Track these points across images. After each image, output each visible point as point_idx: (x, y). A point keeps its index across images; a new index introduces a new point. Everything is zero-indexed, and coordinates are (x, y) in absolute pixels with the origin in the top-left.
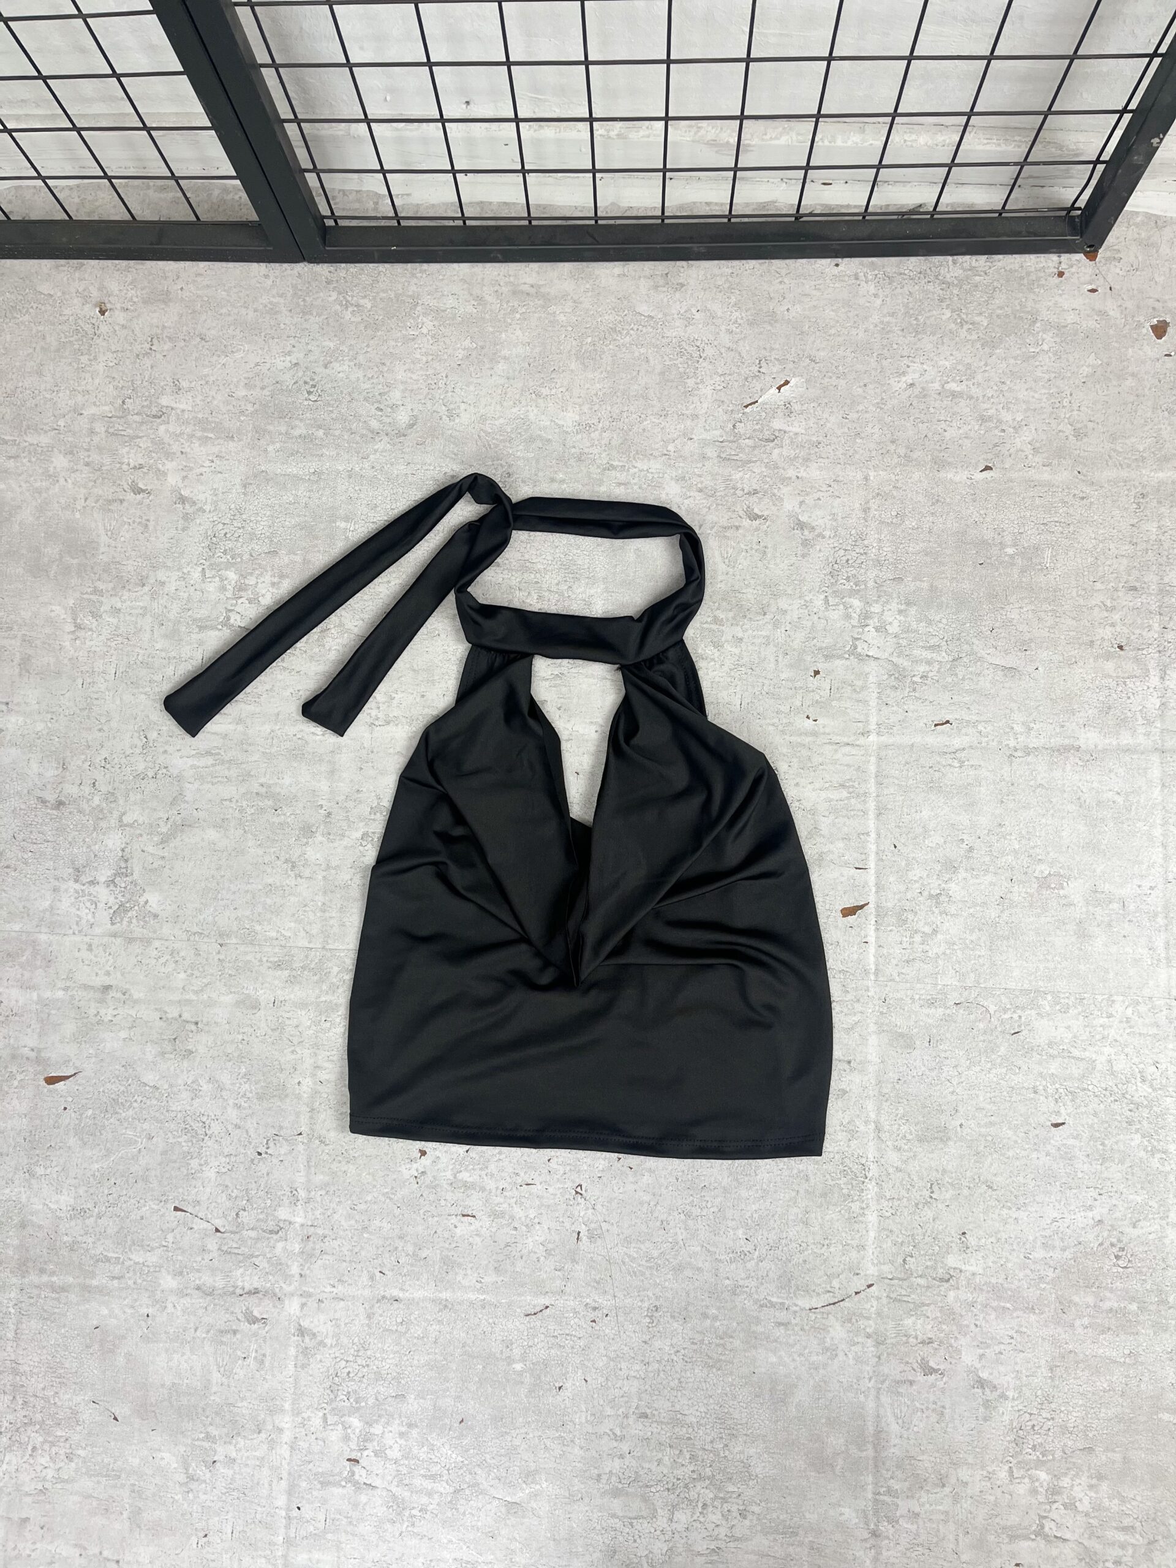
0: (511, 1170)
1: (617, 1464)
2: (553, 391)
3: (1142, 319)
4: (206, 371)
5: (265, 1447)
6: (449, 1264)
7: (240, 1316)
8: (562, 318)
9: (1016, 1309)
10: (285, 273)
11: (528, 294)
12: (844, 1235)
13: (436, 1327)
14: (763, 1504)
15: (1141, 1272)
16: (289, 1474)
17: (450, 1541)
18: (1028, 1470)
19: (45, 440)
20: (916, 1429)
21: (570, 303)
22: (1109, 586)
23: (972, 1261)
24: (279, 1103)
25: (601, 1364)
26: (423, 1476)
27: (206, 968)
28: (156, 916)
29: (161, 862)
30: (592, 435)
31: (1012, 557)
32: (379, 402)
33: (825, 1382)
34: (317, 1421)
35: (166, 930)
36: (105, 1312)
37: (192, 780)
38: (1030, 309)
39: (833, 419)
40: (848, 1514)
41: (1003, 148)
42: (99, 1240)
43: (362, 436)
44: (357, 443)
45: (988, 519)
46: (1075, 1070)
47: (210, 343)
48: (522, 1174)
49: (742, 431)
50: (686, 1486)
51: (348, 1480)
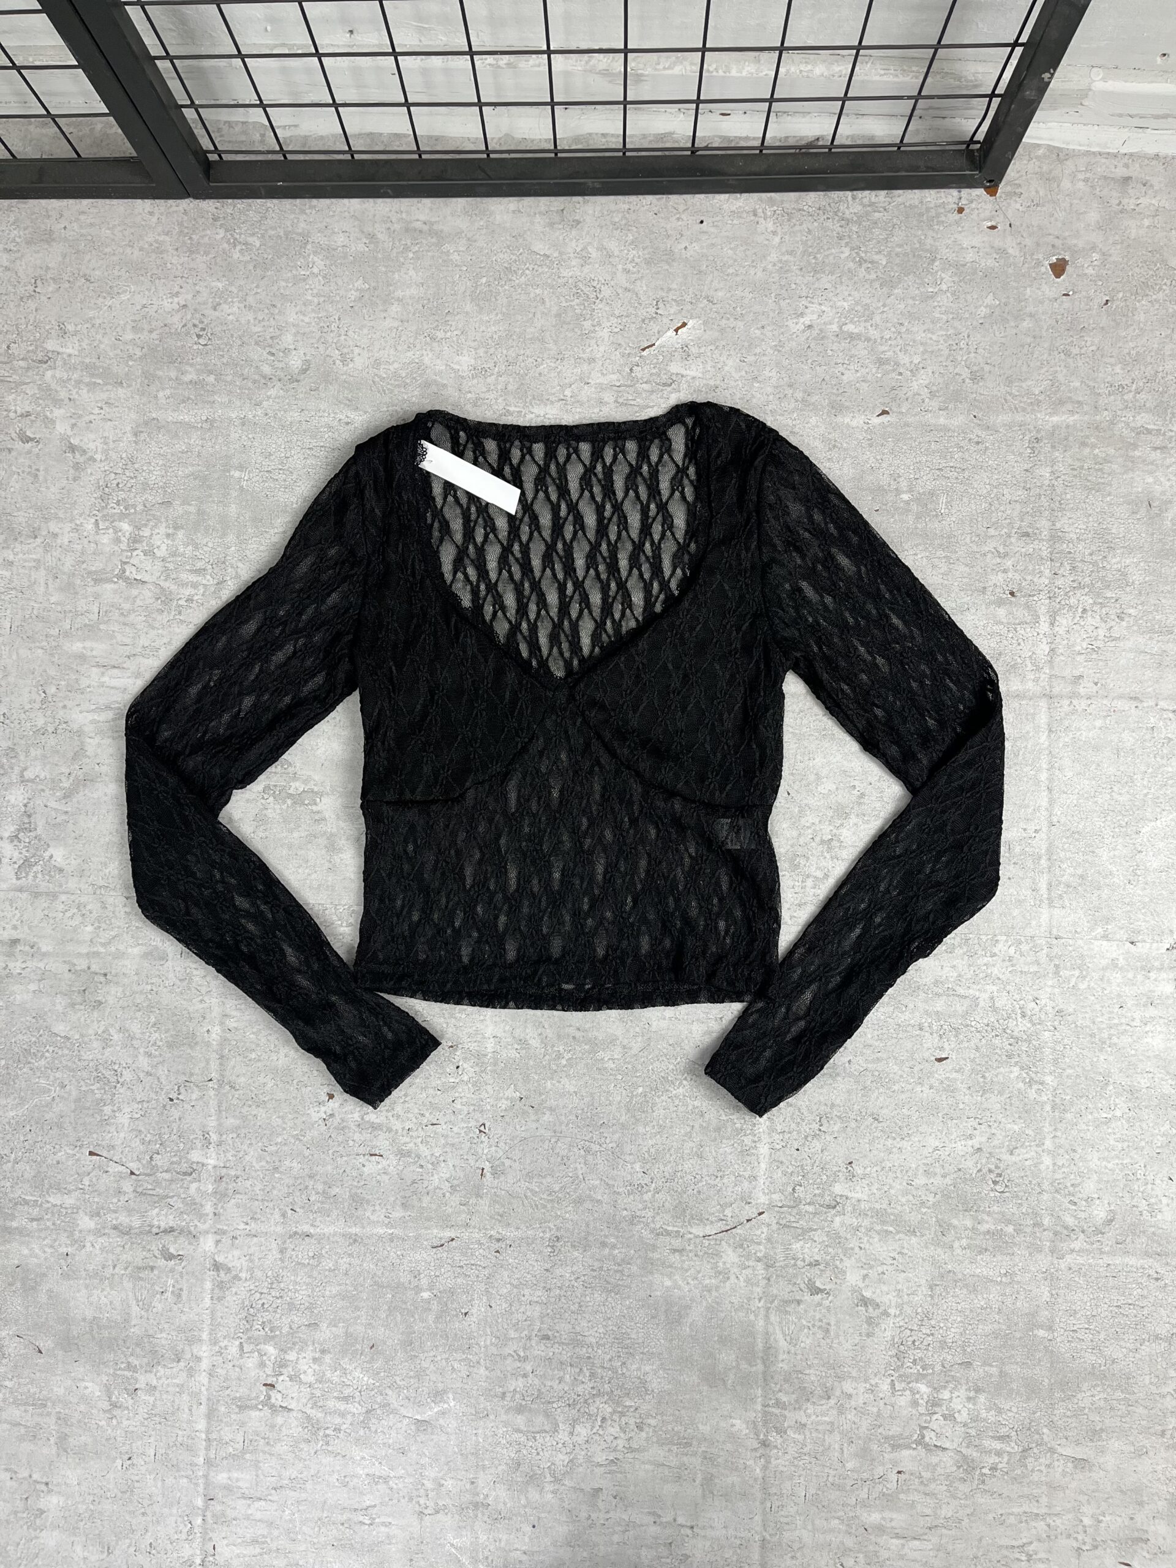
0: (416, 1111)
1: (520, 1383)
2: (449, 334)
3: (1040, 256)
4: (91, 314)
5: (184, 1374)
6: (358, 1201)
7: (157, 1253)
8: (455, 257)
9: (898, 1232)
10: (171, 210)
11: (421, 231)
12: (736, 1166)
13: (346, 1260)
14: (659, 1417)
15: (1017, 1196)
16: (208, 1399)
17: (363, 1458)
18: (909, 1383)
20: (803, 1345)
21: (464, 241)
22: (1003, 532)
23: (858, 1188)
24: (189, 1051)
25: (505, 1291)
26: (338, 1398)
27: (113, 920)
28: (61, 870)
29: (64, 817)
30: (489, 380)
31: (907, 503)
32: (270, 346)
33: (718, 1303)
34: (234, 1349)
35: (72, 884)
36: (26, 1252)
37: (93, 735)
38: (928, 247)
39: (730, 362)
40: (739, 1425)
41: (901, 79)
42: (17, 1184)
43: (255, 382)
44: (249, 389)
45: (884, 465)
46: (960, 1007)
47: (96, 285)
48: (427, 1115)
49: (639, 376)
50: (586, 1401)
51: (264, 1403)
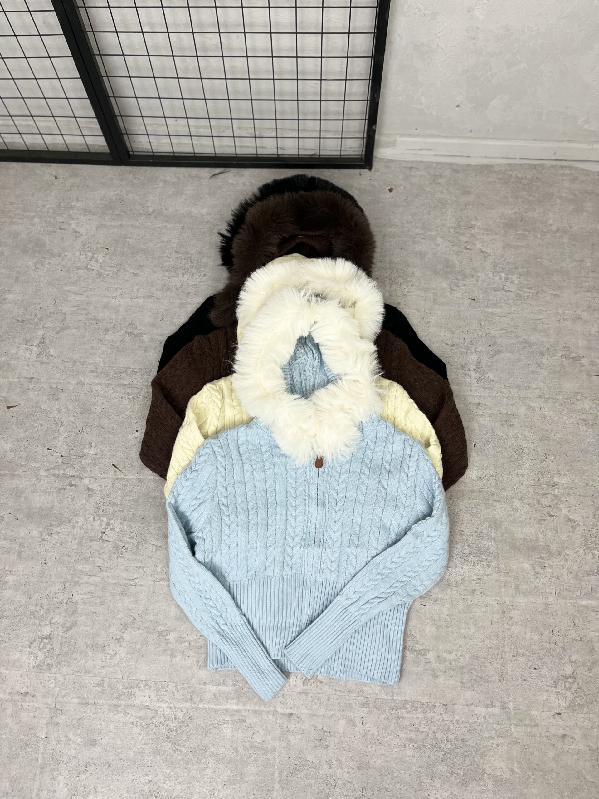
2: (200, 204)
3: (385, 187)
5: (71, 528)
7: (67, 484)
10: (117, 169)
11: (194, 176)
13: (136, 487)
16: (79, 537)
17: (135, 560)
19: (32, 214)
24: (88, 415)
26: (127, 537)
27: (68, 372)
29: (56, 339)
32: (143, 205)
35: (55, 360)
36: (19, 483)
42: (20, 459)
43: (137, 215)
44: (135, 217)
47: (90, 188)
51: (100, 539)
